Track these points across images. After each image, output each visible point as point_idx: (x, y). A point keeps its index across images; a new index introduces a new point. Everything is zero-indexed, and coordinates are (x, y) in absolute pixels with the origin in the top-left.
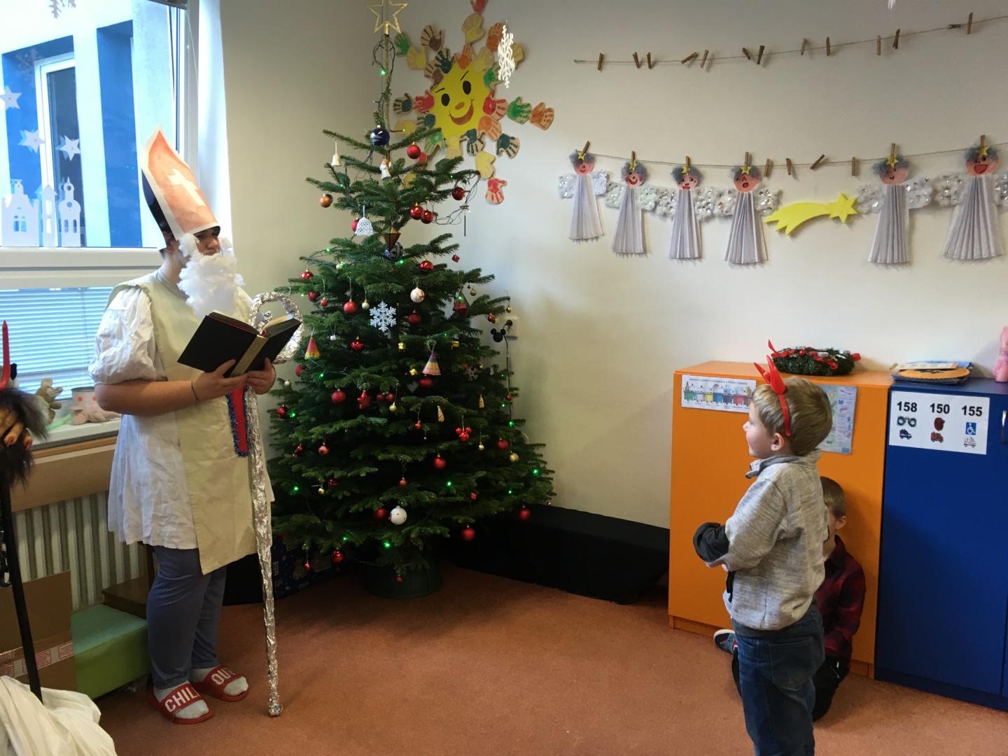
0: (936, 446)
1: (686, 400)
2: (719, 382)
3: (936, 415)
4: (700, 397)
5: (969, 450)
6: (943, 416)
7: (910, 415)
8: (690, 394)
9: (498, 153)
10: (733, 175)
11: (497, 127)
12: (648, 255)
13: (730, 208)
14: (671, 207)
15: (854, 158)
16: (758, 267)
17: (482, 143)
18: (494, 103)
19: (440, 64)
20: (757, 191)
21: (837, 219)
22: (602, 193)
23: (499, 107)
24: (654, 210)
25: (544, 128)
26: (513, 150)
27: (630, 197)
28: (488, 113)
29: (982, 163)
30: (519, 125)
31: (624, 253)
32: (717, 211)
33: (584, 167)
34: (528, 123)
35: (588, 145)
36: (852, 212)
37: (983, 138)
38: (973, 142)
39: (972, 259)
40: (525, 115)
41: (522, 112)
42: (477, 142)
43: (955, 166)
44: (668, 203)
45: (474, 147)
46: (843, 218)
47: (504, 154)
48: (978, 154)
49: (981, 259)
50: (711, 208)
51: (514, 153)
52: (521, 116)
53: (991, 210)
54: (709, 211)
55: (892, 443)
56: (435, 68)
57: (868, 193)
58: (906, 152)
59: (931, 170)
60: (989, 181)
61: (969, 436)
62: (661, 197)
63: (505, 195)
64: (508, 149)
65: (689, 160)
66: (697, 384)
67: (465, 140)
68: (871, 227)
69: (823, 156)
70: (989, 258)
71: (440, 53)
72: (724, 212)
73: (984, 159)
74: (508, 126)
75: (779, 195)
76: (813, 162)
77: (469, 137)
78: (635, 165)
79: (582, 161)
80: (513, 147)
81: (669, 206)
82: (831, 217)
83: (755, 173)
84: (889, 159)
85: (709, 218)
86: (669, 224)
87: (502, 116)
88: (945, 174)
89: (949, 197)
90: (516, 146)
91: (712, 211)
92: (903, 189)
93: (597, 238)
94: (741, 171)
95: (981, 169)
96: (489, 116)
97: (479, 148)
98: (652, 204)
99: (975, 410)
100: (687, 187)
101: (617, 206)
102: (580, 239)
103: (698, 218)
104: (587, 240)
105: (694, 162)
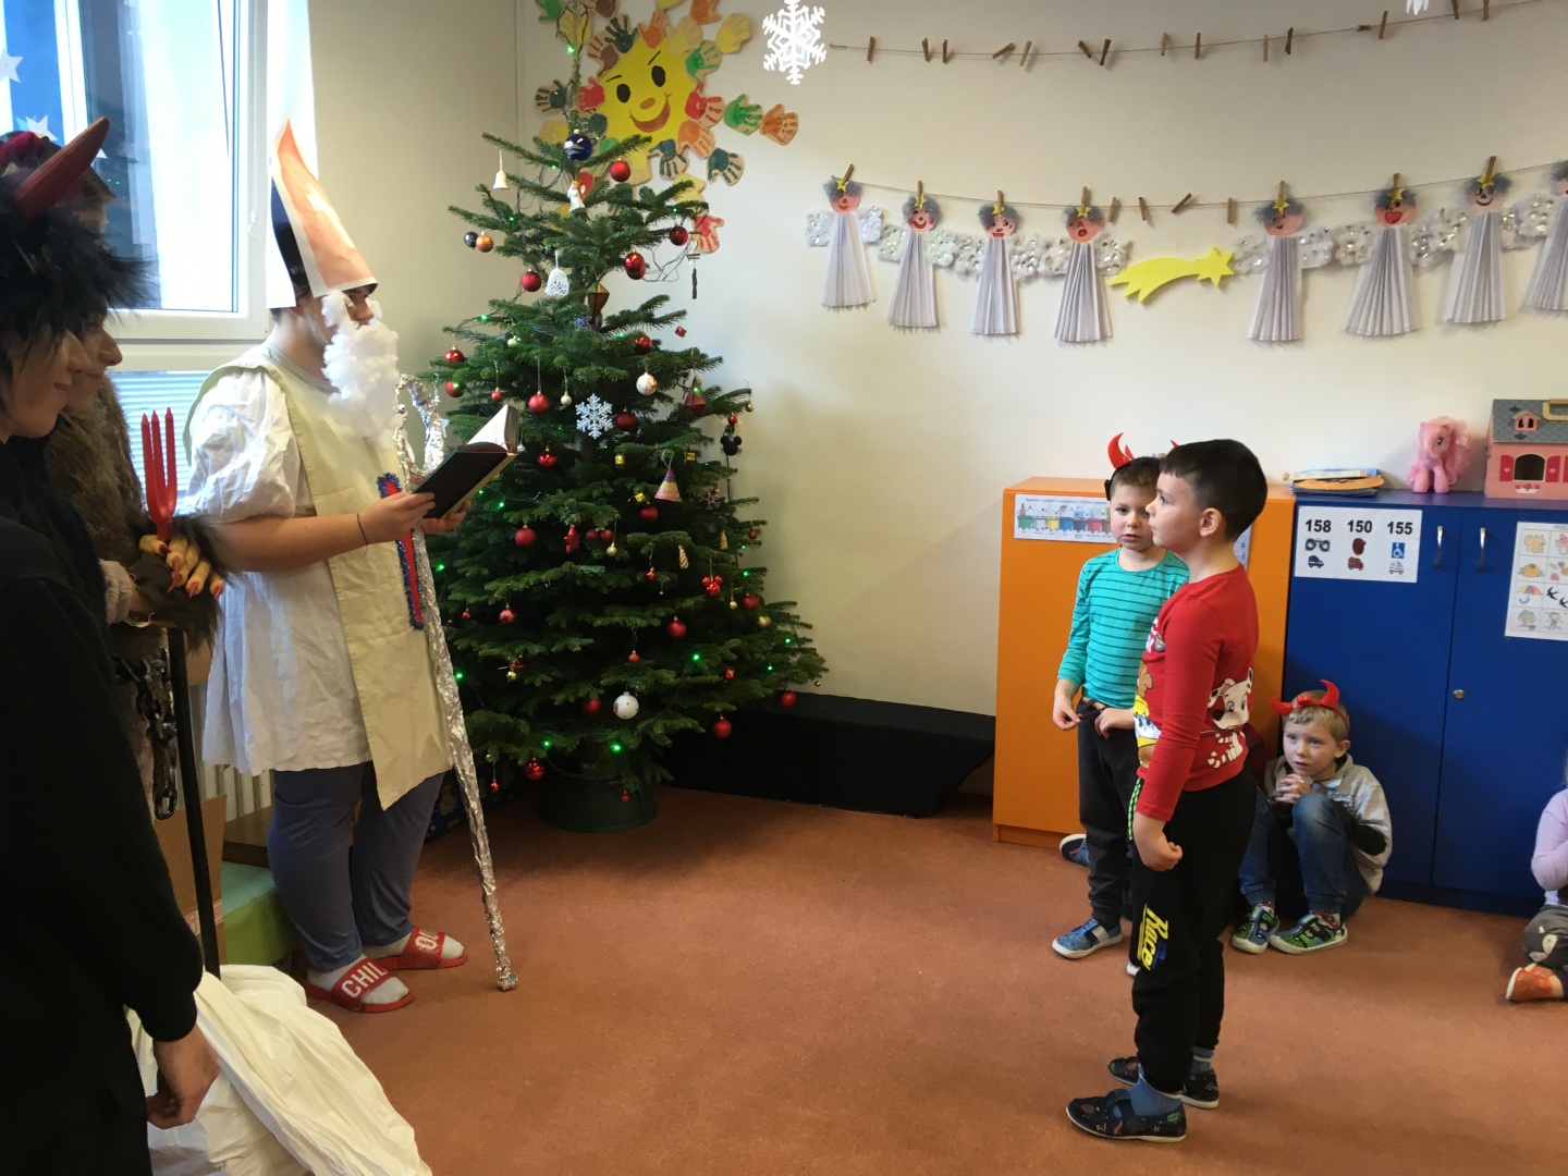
0: (1355, 575)
1: (1021, 529)
2: (1067, 502)
3: (1356, 535)
4: (1041, 524)
5: (1395, 578)
6: (1363, 536)
7: (1322, 536)
8: (1026, 521)
9: (710, 177)
10: (1066, 217)
11: (708, 137)
12: (942, 330)
13: (1062, 265)
14: (976, 262)
15: (1230, 199)
16: (1098, 346)
17: (684, 161)
18: (704, 102)
19: (614, 38)
20: (1098, 241)
21: (1208, 281)
22: (873, 240)
23: (711, 108)
24: (951, 266)
25: (783, 142)
26: (733, 173)
27: (915, 247)
28: (694, 117)
29: (1395, 210)
30: (743, 135)
31: (905, 327)
32: (1042, 268)
33: (845, 201)
34: (757, 134)
35: (851, 170)
36: (1228, 272)
37: (1396, 177)
38: (1383, 183)
39: (1381, 335)
40: (753, 121)
41: (748, 116)
42: (677, 160)
43: (1362, 213)
44: (972, 256)
45: (672, 167)
46: (1216, 280)
47: (720, 179)
48: (1391, 198)
49: (1391, 336)
50: (1035, 264)
51: (736, 177)
52: (746, 123)
53: (1405, 271)
54: (1031, 268)
55: (1298, 573)
56: (606, 44)
57: (1249, 246)
58: (1298, 193)
59: (1330, 217)
60: (1404, 234)
61: (1396, 560)
62: (962, 248)
63: (720, 239)
64: (726, 171)
65: (1001, 195)
66: (1034, 505)
67: (657, 155)
68: (1253, 291)
69: (1189, 196)
70: (1402, 334)
71: (614, 22)
72: (1053, 270)
73: (1398, 204)
74: (725, 137)
75: (1129, 246)
76: (1176, 202)
77: (663, 151)
78: (923, 201)
79: (843, 193)
80: (733, 169)
81: (974, 260)
82: (1200, 278)
83: (1096, 216)
84: (1277, 201)
85: (1029, 279)
86: (974, 286)
87: (715, 121)
88: (1350, 223)
89: (1353, 253)
90: (739, 168)
91: (1035, 268)
92: (1295, 242)
93: (865, 305)
94: (1076, 212)
95: (1394, 218)
96: (694, 120)
97: (679, 169)
98: (948, 257)
99: (1404, 526)
100: (999, 234)
101: (896, 259)
102: (839, 306)
103: (1016, 278)
104: (849, 307)
105: (1008, 199)
